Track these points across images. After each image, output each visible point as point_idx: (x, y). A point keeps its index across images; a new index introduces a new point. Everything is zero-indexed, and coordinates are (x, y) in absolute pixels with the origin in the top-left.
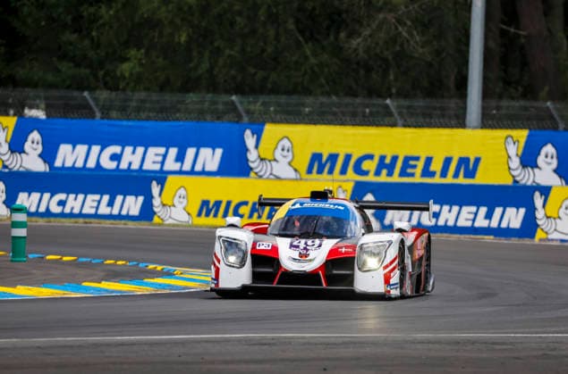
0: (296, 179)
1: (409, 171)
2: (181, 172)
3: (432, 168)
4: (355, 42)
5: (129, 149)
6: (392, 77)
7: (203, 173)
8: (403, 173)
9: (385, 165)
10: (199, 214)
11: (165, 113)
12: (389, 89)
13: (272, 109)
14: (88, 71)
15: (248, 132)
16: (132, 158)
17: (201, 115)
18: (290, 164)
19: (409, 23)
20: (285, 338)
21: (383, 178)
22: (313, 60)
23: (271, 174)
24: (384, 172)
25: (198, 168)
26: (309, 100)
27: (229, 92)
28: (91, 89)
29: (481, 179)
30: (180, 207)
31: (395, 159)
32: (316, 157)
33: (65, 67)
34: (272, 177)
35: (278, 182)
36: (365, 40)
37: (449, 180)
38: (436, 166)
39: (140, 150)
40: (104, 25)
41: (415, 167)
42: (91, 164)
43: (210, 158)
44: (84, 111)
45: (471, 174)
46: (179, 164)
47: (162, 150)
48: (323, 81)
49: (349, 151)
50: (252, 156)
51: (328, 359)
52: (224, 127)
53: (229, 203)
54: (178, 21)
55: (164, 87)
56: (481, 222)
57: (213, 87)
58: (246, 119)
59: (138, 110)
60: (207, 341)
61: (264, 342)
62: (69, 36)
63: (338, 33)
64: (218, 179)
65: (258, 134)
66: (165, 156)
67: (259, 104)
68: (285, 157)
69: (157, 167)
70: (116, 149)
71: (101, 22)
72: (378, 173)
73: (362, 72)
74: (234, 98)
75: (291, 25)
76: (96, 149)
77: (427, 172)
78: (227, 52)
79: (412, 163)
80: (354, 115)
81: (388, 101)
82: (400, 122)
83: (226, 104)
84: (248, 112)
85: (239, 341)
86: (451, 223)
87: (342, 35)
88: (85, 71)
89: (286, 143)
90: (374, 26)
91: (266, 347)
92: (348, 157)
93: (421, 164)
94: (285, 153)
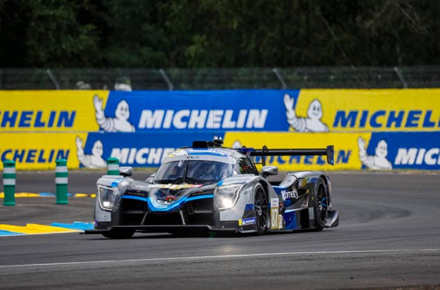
0: (326, 132)
1: (414, 122)
2: (236, 129)
3: (432, 119)
4: (368, 24)
5: (195, 113)
6: (398, 49)
7: (253, 129)
8: (409, 124)
9: (394, 118)
11: (222, 83)
12: (396, 59)
13: (305, 78)
14: (163, 54)
15: (287, 97)
16: (198, 119)
17: (249, 84)
18: (320, 120)
19: (410, 7)
21: (393, 129)
22: (336, 39)
23: (306, 128)
24: (394, 124)
25: (249, 125)
26: (334, 70)
27: (271, 66)
28: (166, 67)
31: (402, 113)
32: (340, 114)
33: (145, 51)
34: (307, 131)
35: (311, 135)
36: (376, 21)
38: (435, 118)
39: (204, 113)
40: (174, 16)
41: (418, 119)
42: (167, 125)
43: (258, 117)
44: (160, 84)
46: (234, 123)
47: (220, 112)
48: (344, 55)
49: (365, 108)
50: (291, 114)
51: (354, 270)
52: (268, 93)
54: (231, 12)
55: (221, 63)
57: (260, 62)
58: (285, 86)
59: (202, 82)
60: (260, 259)
61: (303, 258)
62: (148, 27)
63: (355, 16)
64: (265, 134)
65: (295, 97)
66: (223, 117)
67: (295, 74)
68: (316, 115)
69: (217, 126)
70: (185, 113)
71: (172, 14)
72: (389, 125)
73: (374, 46)
74: (275, 70)
75: (318, 12)
76: (170, 113)
77: (427, 123)
78: (270, 34)
79: (416, 116)
80: (370, 80)
81: (396, 69)
82: (405, 84)
83: (268, 75)
84: (287, 81)
85: (284, 257)
87: (358, 18)
88: (160, 54)
89: (316, 104)
90: (383, 11)
91: (305, 262)
92: (365, 113)
93: (422, 117)
94: (316, 112)
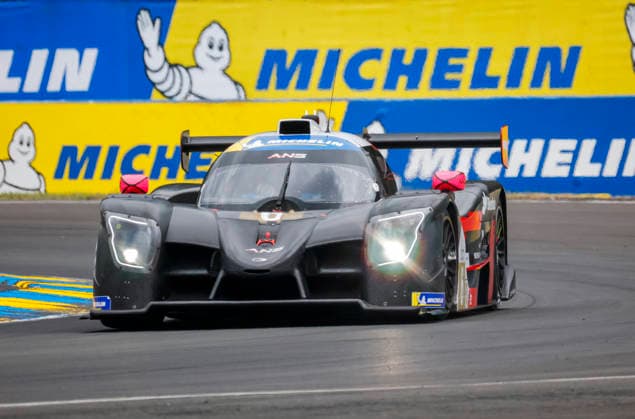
0: (239, 100)
1: (449, 76)
2: (21, 96)
3: (491, 71)
7: (63, 95)
8: (438, 82)
9: (403, 68)
10: (59, 174)
15: (144, 16)
20: (228, 399)
21: (401, 93)
23: (190, 92)
24: (403, 80)
25: (54, 86)
29: (583, 87)
30: (22, 161)
31: (421, 55)
32: (274, 57)
34: (192, 98)
35: (203, 108)
37: (524, 91)
38: (499, 67)
41: (459, 69)
43: (76, 67)
45: (563, 79)
46: (17, 81)
49: (335, 45)
50: (154, 59)
53: (113, 151)
56: (586, 169)
61: (188, 408)
64: (91, 105)
68: (214, 58)
72: (390, 84)
77: (481, 79)
79: (453, 61)
86: (530, 172)
89: (216, 33)
92: (334, 56)
93: (469, 64)
94: (215, 52)
